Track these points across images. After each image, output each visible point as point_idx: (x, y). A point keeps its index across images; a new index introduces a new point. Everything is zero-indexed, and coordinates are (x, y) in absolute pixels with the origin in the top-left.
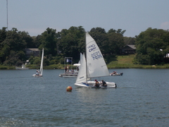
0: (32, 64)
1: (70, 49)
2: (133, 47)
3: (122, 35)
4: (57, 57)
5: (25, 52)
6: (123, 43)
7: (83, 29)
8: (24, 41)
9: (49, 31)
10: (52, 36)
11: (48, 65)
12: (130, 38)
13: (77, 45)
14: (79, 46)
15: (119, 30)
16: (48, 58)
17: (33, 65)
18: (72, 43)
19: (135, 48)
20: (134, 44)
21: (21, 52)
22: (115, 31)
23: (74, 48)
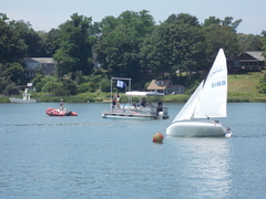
0: (39, 91)
1: (121, 61)
2: (258, 56)
3: (233, 30)
4: (93, 77)
5: (24, 65)
6: (236, 48)
7: (149, 17)
8: (21, 41)
9: (77, 20)
10: (83, 31)
11: (74, 93)
12: (251, 36)
13: (138, 51)
14: (141, 54)
15: (228, 20)
16: (73, 77)
17: (42, 94)
18: (126, 47)
19: (262, 59)
20: (259, 50)
21: (17, 65)
22: (218, 21)
23: (130, 58)
